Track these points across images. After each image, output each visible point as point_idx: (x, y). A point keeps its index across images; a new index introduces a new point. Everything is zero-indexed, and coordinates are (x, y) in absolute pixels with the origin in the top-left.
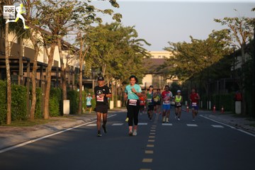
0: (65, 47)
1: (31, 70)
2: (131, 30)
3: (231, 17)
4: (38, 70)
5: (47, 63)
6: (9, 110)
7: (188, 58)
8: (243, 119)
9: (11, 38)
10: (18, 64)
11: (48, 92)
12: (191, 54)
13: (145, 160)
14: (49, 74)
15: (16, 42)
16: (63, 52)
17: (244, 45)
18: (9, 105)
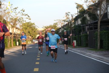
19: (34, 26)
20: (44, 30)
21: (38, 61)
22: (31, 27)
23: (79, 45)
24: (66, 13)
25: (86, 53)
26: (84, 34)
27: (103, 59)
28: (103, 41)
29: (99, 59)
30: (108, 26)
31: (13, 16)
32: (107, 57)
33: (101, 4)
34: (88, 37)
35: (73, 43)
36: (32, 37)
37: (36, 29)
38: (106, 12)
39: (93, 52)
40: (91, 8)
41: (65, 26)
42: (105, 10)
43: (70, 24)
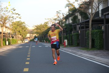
0: (6, 27)
2: (24, 23)
7: (38, 29)
11: (2, 39)
12: (39, 28)
13: (28, 56)
14: (2, 35)
16: (6, 29)
19: (24, 25)
20: (34, 29)
21: (28, 61)
22: (21, 27)
23: (71, 44)
24: (57, 12)
25: (77, 52)
26: (75, 33)
27: (94, 59)
28: (95, 40)
29: (91, 58)
30: (99, 25)
32: (98, 56)
33: (92, 2)
34: (80, 36)
35: (64, 42)
36: (22, 36)
37: (27, 29)
38: (98, 10)
39: (84, 51)
40: (82, 7)
42: (97, 9)
43: (61, 23)
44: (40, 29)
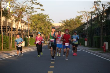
0: (23, 22)
1: (10, 30)
2: (47, 16)
3: (83, 11)
4: (13, 30)
5: (16, 28)
6: (2, 45)
8: (88, 48)
9: (3, 19)
10: (5, 28)
12: (69, 24)
14: (17, 32)
15: (5, 20)
16: (22, 24)
17: (88, 21)
18: (2, 43)
20: (62, 26)
22: (44, 22)
31: (19, 5)
36: (45, 35)
37: (51, 24)
41: (93, 21)
43: (100, 18)
44: (70, 26)
